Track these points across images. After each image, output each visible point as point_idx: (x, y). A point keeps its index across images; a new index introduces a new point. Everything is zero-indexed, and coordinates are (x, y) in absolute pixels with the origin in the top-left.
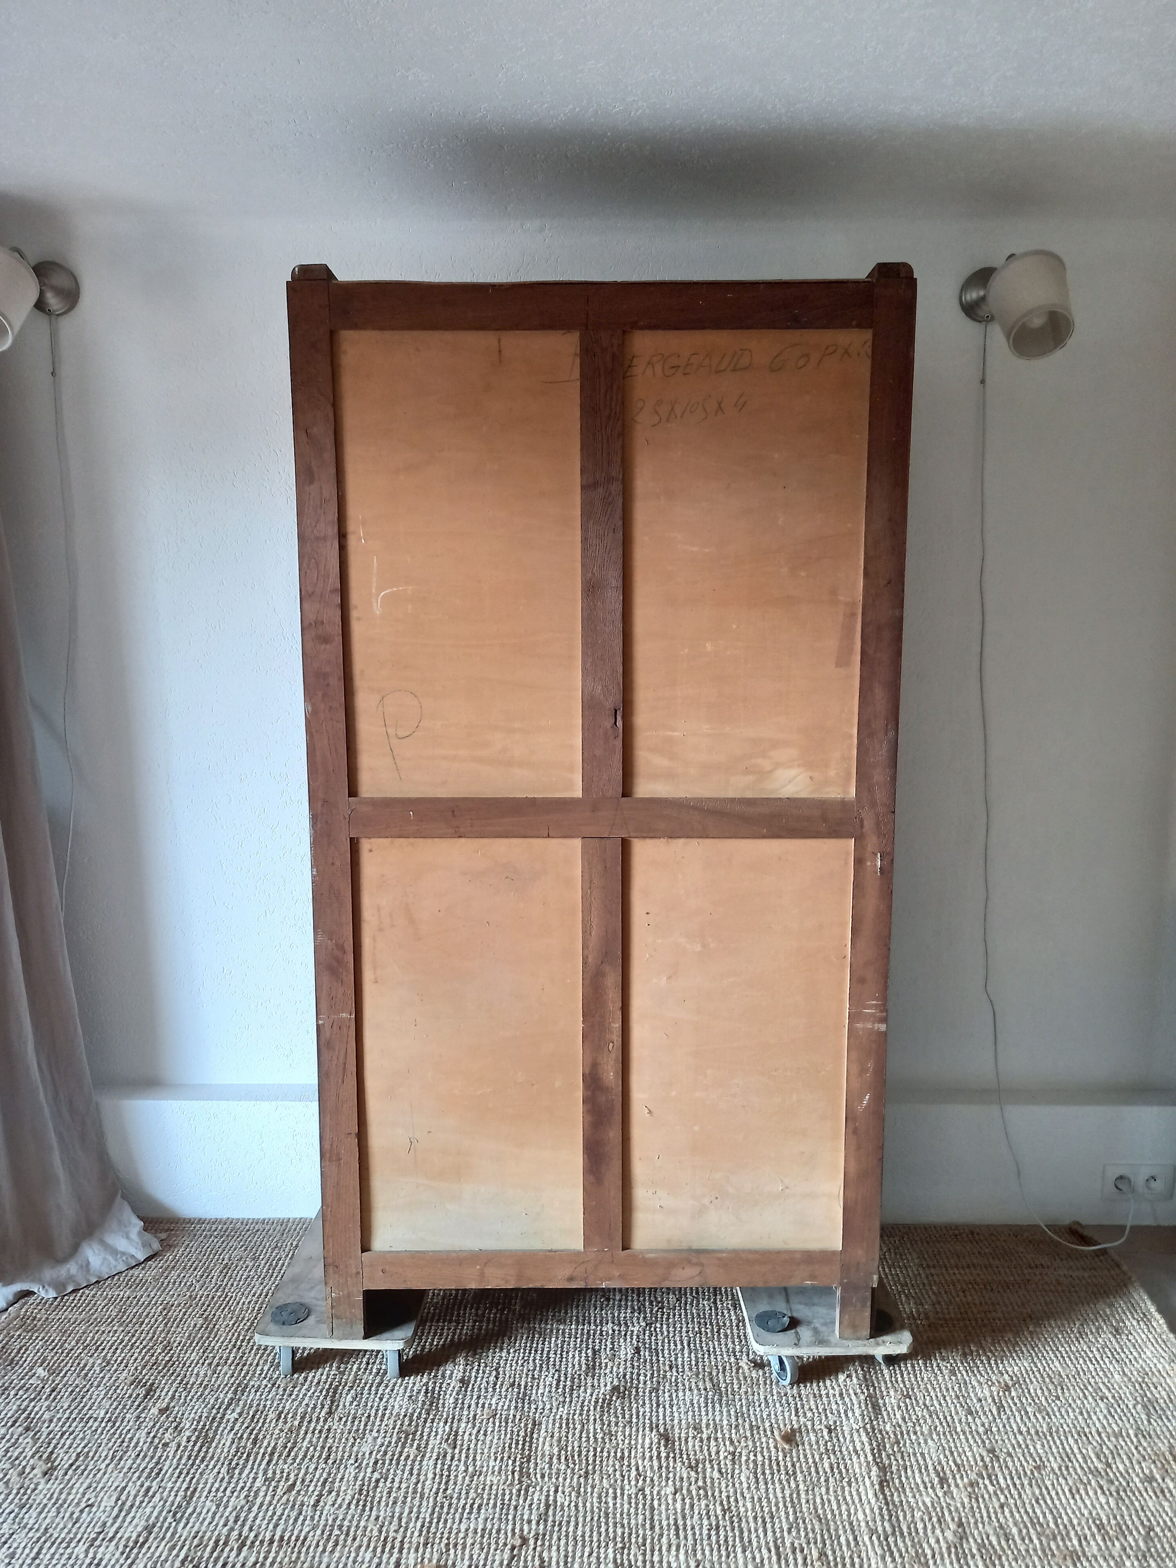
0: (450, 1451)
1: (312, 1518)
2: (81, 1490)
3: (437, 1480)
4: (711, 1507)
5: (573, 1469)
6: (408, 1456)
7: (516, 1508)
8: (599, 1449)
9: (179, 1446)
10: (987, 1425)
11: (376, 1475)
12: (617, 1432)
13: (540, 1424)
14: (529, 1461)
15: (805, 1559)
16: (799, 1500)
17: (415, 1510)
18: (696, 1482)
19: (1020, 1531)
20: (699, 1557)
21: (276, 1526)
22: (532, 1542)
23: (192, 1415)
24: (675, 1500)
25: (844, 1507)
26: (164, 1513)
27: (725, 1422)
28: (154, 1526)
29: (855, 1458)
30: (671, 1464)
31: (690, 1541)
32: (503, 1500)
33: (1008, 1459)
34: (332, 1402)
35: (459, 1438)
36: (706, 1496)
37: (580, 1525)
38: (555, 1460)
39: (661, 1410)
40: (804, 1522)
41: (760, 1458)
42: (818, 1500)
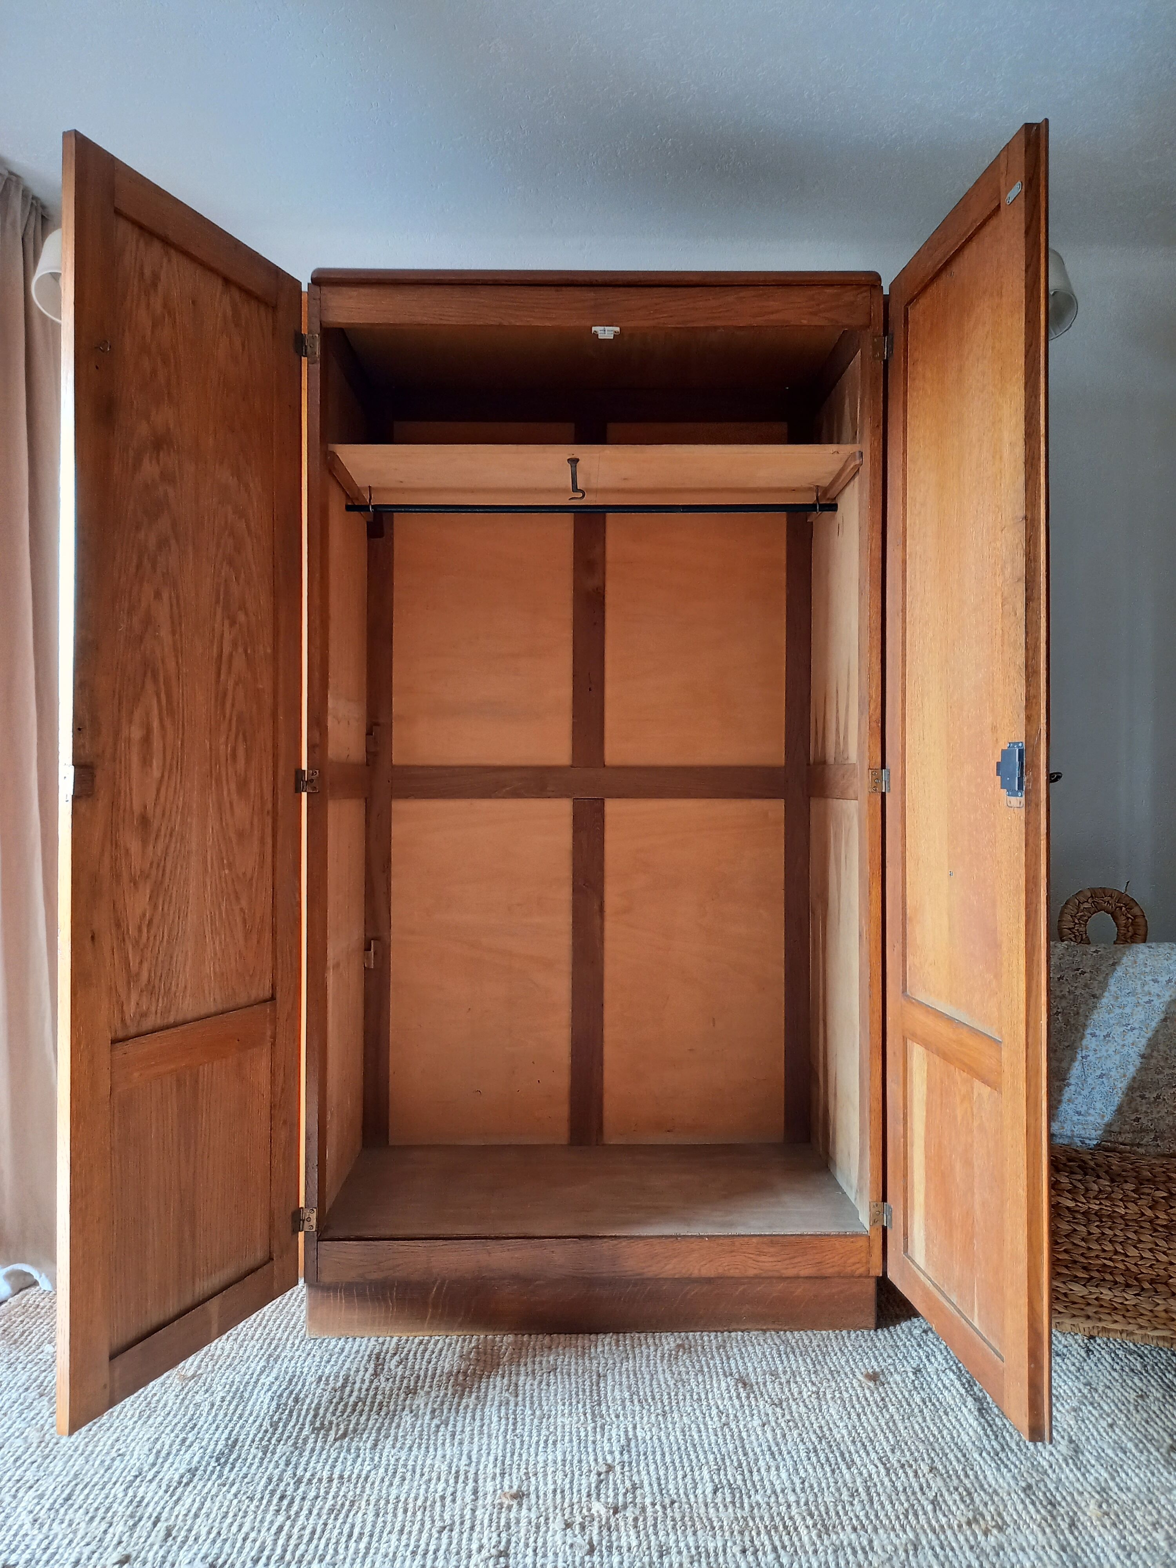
0: (512, 1399)
1: (372, 1459)
2: (110, 1442)
3: (503, 1422)
4: (805, 1435)
5: (649, 1410)
6: (467, 1406)
7: (594, 1442)
8: (673, 1394)
9: (213, 1405)
10: (1077, 1364)
11: (436, 1421)
12: (689, 1380)
13: (605, 1376)
14: (599, 1405)
15: (916, 1472)
16: (897, 1428)
17: (485, 1447)
18: (783, 1416)
19: (1136, 1446)
20: (803, 1474)
21: (333, 1467)
22: (618, 1468)
23: (223, 1381)
24: (764, 1432)
25: (945, 1432)
26: (206, 1458)
27: (803, 1369)
28: (197, 1469)
29: (946, 1393)
30: (753, 1403)
31: (790, 1463)
32: (579, 1436)
33: (1107, 1391)
34: (376, 1366)
35: (520, 1388)
36: (797, 1427)
37: (667, 1454)
38: (628, 1403)
39: (732, 1361)
40: (906, 1444)
41: (846, 1395)
42: (917, 1427)
